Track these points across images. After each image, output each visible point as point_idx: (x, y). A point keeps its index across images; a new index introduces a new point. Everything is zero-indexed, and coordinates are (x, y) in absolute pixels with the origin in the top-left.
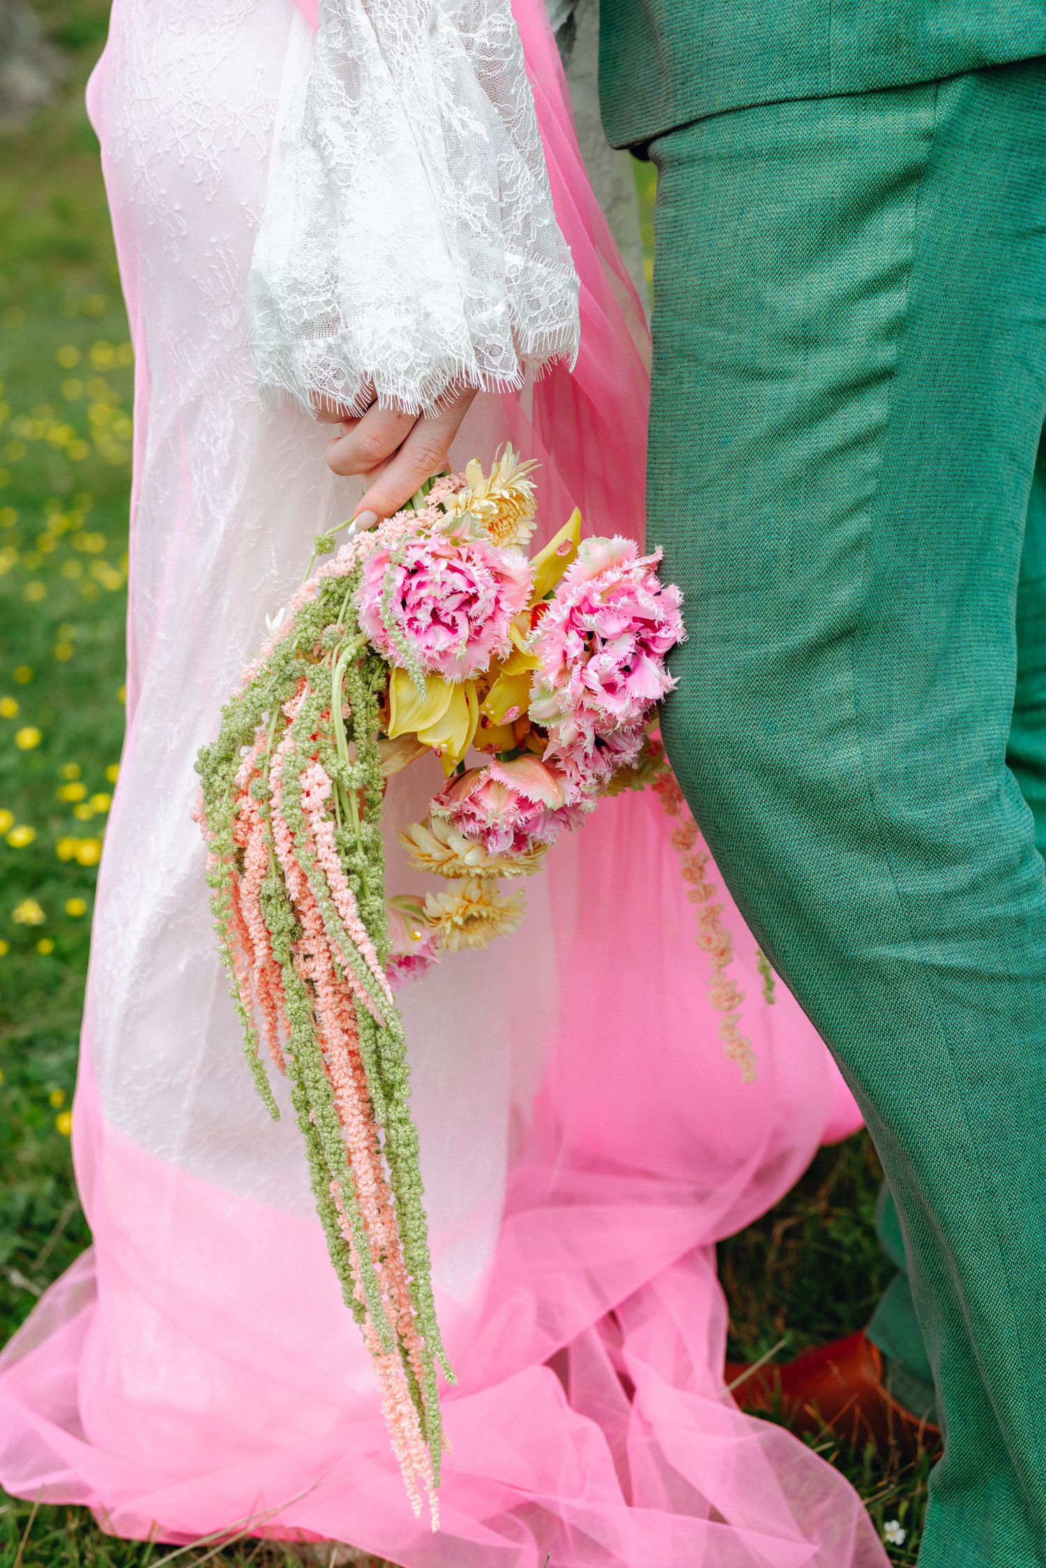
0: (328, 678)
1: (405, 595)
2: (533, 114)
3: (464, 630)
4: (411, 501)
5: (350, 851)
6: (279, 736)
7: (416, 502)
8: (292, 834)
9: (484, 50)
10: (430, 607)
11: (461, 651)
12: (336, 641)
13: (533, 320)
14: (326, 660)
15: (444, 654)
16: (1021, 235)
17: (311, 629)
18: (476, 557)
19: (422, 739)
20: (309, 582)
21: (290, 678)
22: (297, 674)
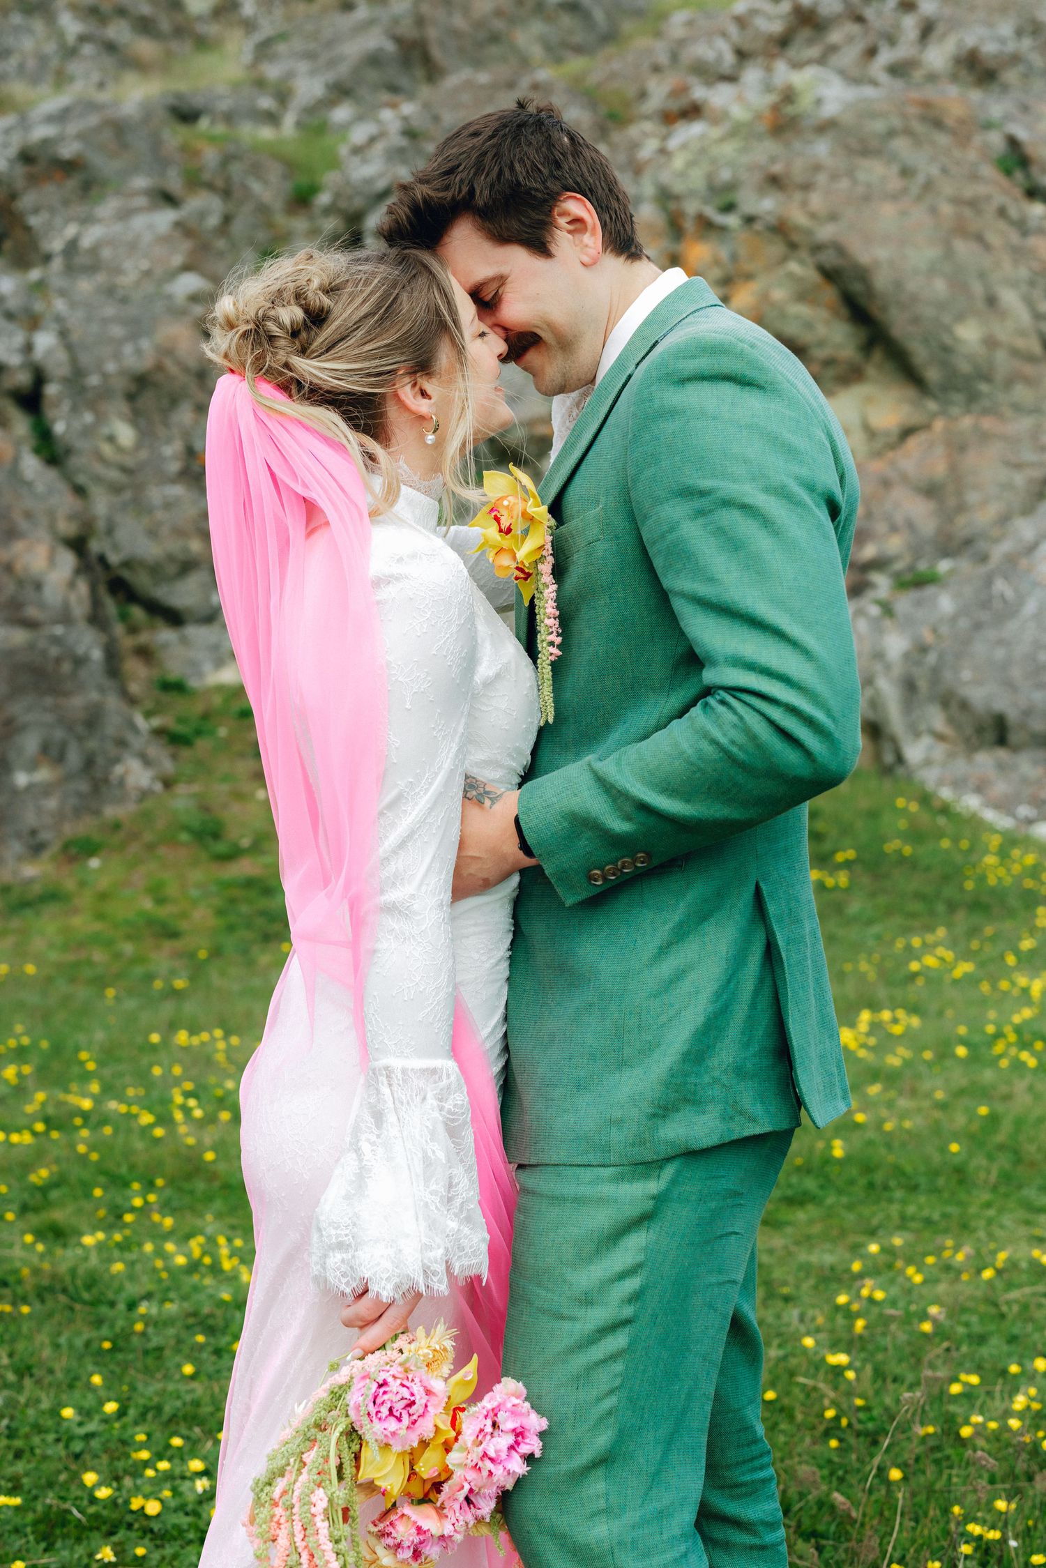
0: (329, 1440)
1: (375, 1397)
2: (473, 1145)
3: (406, 1420)
4: (384, 1345)
5: (337, 1542)
6: (299, 1472)
7: (387, 1347)
8: (305, 1530)
9: (449, 1112)
10: (389, 1406)
11: (403, 1432)
12: (335, 1420)
13: (460, 1257)
14: (328, 1431)
15: (394, 1434)
16: (707, 1242)
17: (323, 1412)
18: (417, 1380)
19: (377, 1483)
20: (324, 1386)
21: (308, 1439)
22: (313, 1437)
